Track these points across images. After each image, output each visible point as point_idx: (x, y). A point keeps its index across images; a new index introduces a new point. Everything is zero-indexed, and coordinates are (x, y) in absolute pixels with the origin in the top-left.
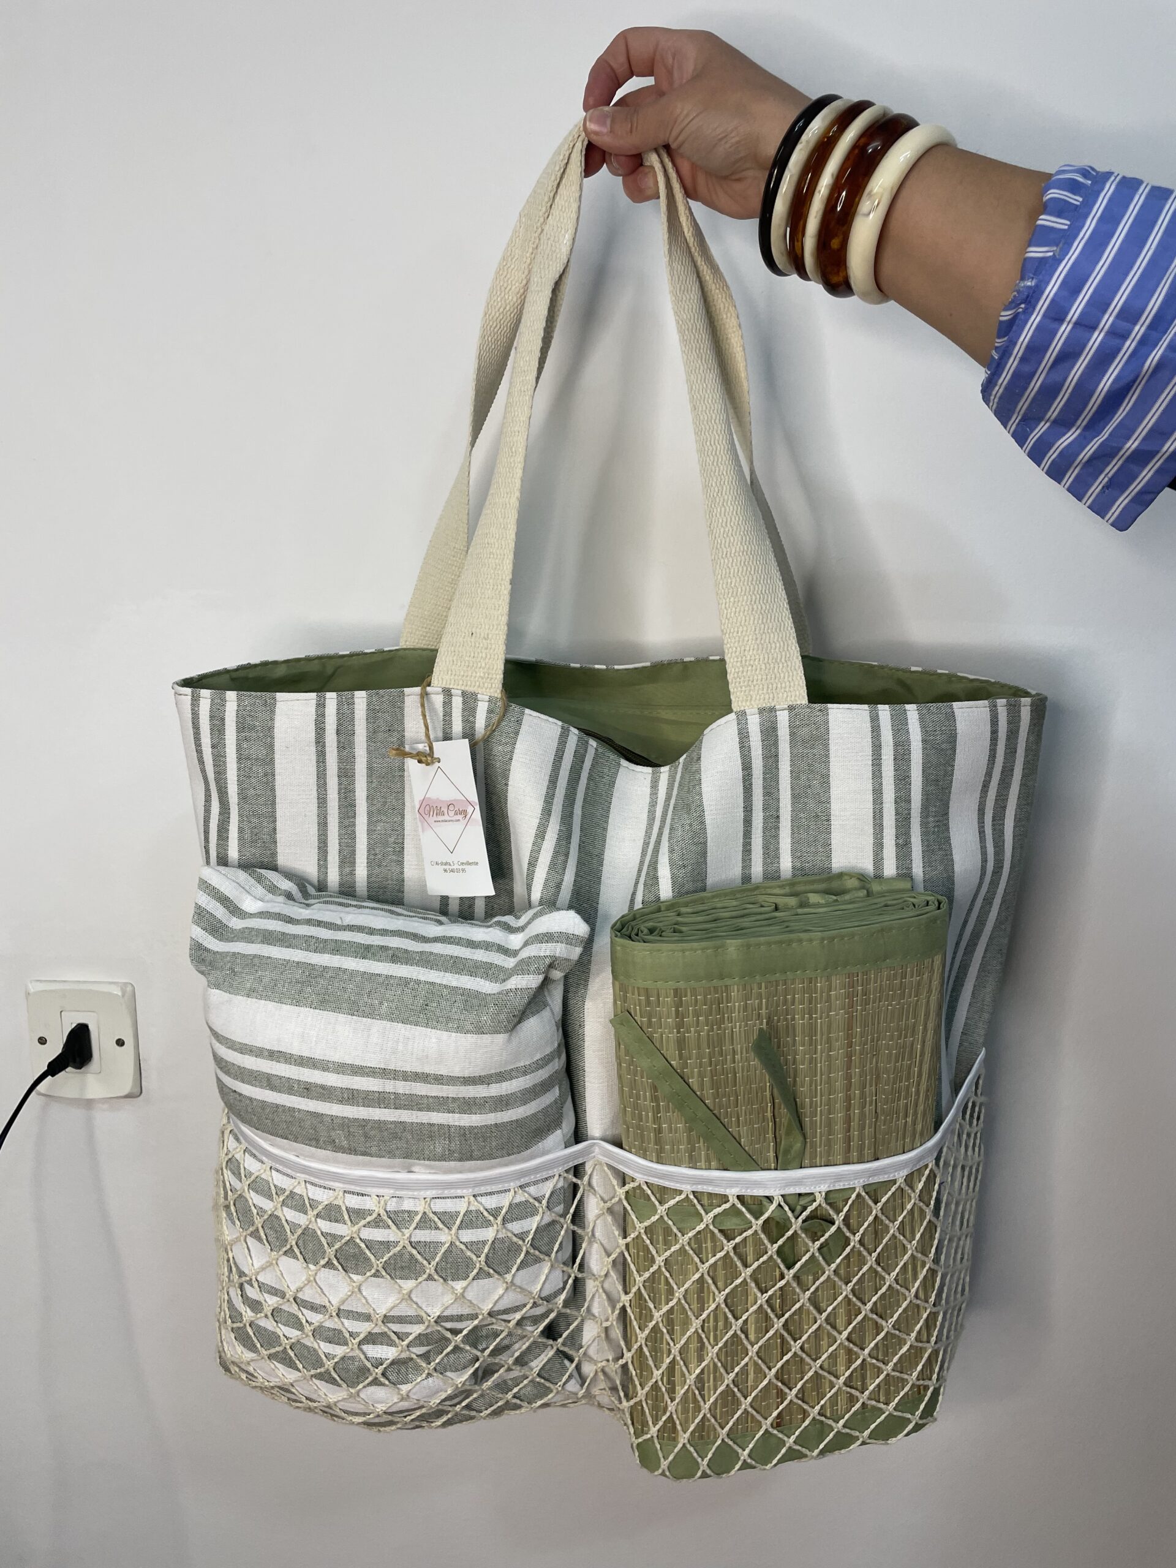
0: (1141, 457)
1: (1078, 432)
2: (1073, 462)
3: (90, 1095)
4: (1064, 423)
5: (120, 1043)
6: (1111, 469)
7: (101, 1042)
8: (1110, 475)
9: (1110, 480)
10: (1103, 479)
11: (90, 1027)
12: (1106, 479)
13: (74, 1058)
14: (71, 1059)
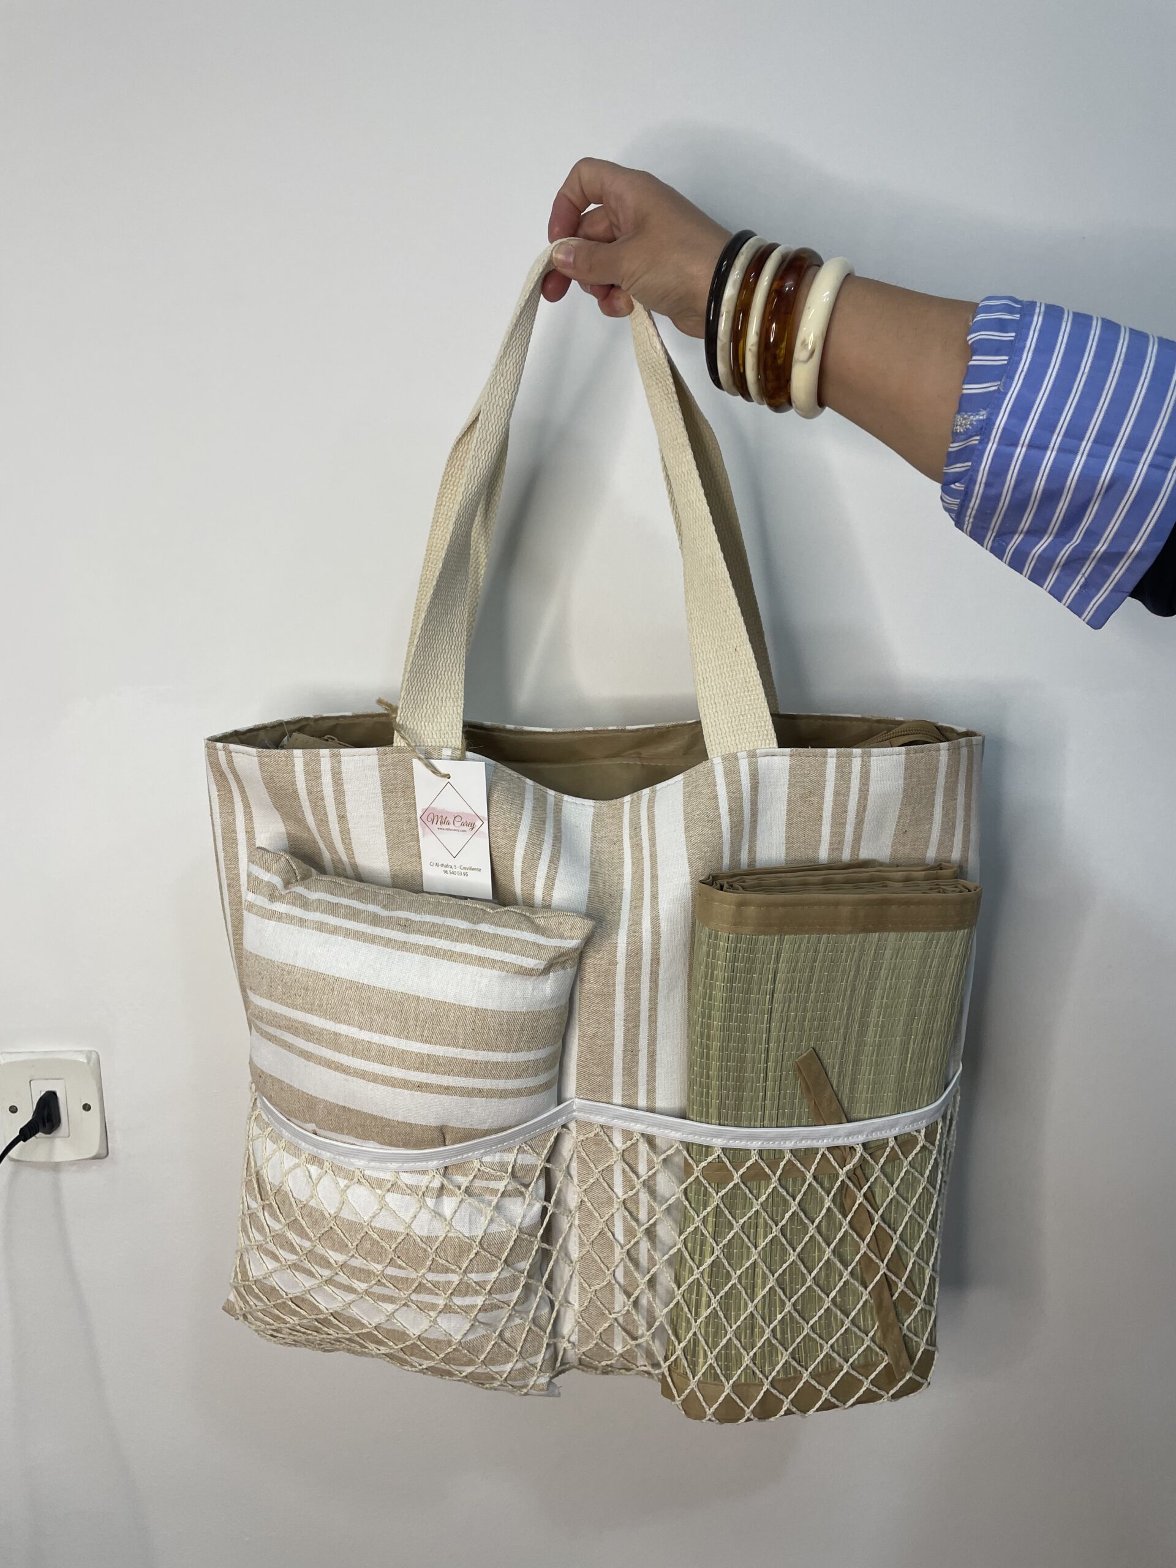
0: (1111, 558)
1: (1050, 539)
2: (1054, 562)
3: (58, 1159)
4: (1036, 532)
5: (86, 1107)
6: (1087, 569)
7: (68, 1108)
8: (1086, 575)
9: (1086, 579)
10: (1080, 580)
11: (58, 1094)
12: (1083, 579)
13: (44, 1125)
14: (41, 1125)
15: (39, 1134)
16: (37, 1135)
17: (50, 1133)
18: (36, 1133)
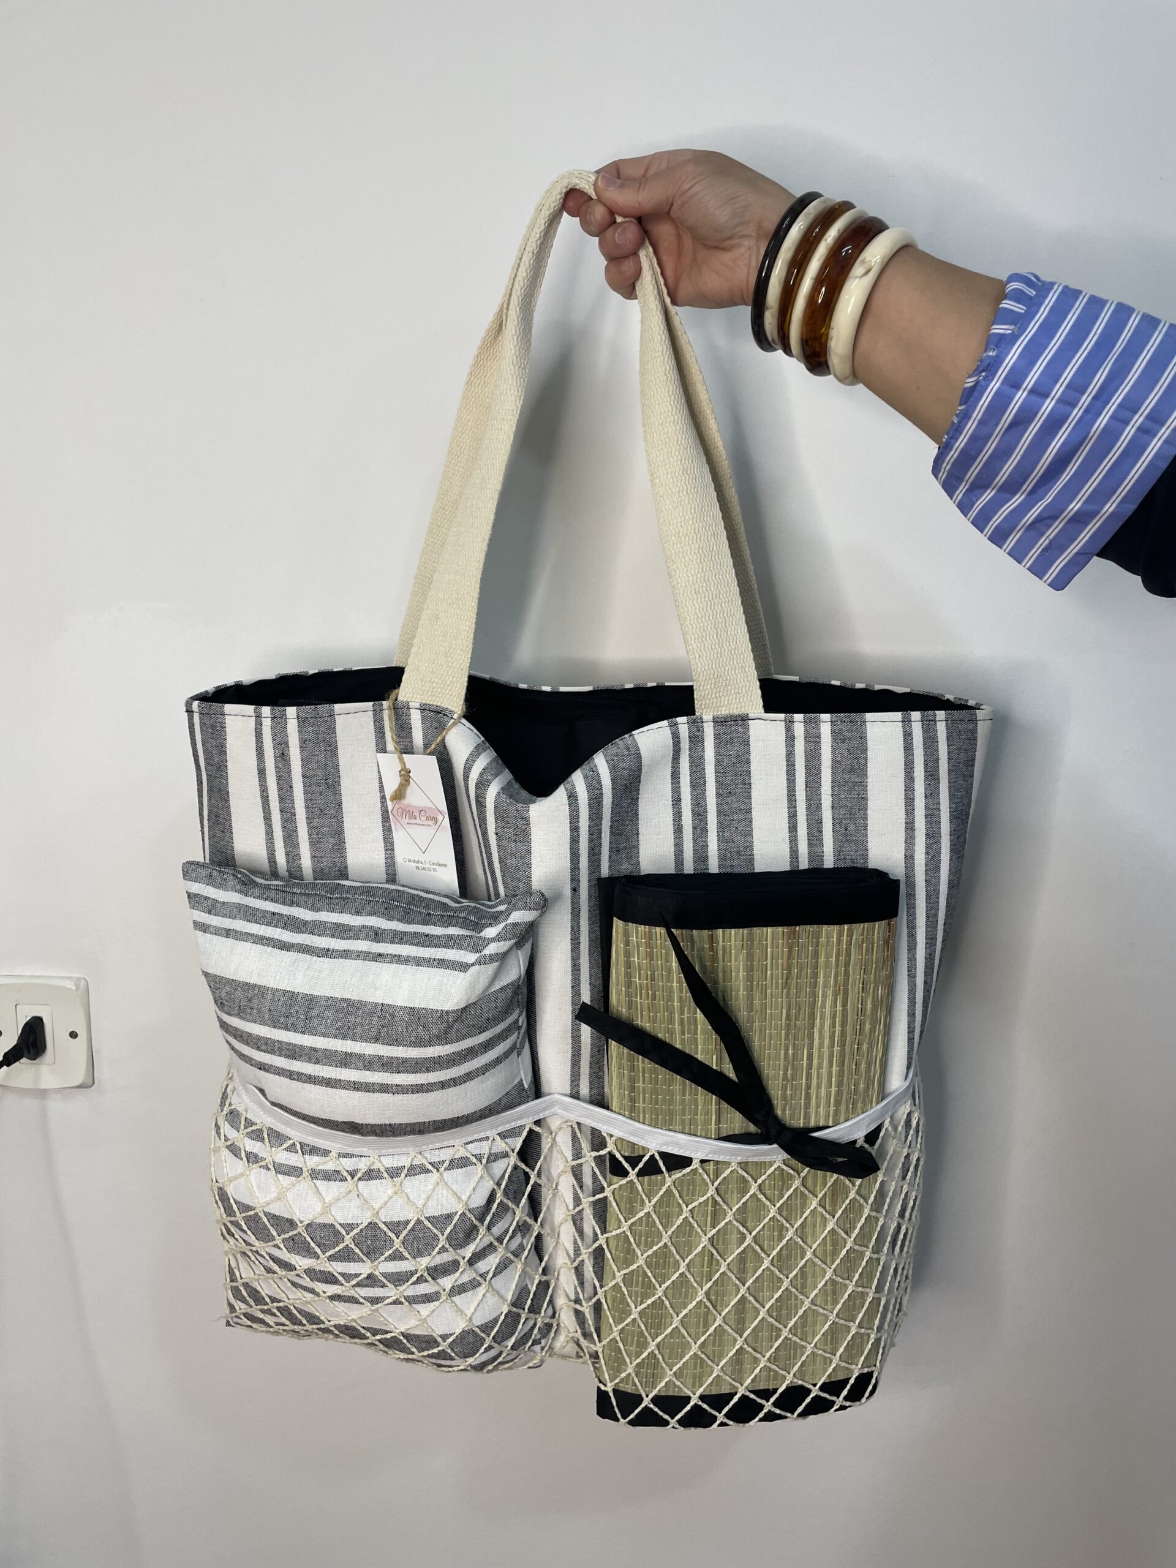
0: (1081, 519)
1: (1023, 497)
2: (1017, 526)
3: (44, 1086)
4: (1010, 488)
5: (73, 1035)
6: (1052, 532)
7: (55, 1034)
8: (1051, 537)
9: (1051, 542)
10: (1043, 542)
11: (44, 1020)
12: (1047, 541)
13: (29, 1050)
14: (25, 1052)
15: (24, 1060)
16: (21, 1061)
17: (35, 1059)
18: (21, 1058)
